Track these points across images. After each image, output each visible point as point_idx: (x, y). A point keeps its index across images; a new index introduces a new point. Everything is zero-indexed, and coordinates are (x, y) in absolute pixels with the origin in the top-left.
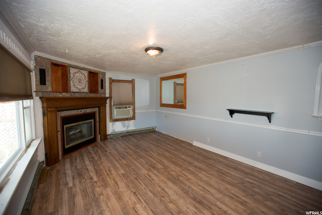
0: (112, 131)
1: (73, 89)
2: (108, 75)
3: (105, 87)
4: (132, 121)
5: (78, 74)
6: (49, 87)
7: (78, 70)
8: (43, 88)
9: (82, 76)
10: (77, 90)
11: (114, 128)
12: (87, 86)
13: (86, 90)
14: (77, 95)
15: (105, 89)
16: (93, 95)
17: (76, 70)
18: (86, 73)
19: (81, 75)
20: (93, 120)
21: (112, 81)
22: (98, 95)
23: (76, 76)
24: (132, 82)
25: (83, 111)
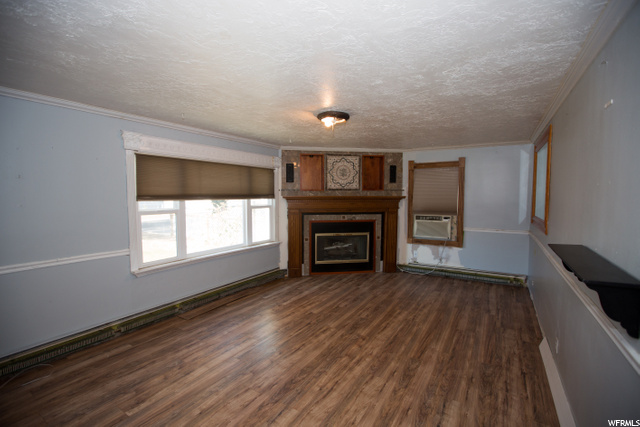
0: (411, 261)
1: (331, 185)
2: (409, 156)
3: (401, 178)
4: (456, 250)
5: (340, 164)
6: (296, 185)
7: (340, 158)
8: (290, 186)
9: (349, 165)
10: (337, 186)
11: (415, 255)
12: (357, 180)
13: (355, 185)
14: (338, 194)
15: (401, 182)
16: (369, 194)
17: (336, 158)
18: (356, 160)
19: (346, 164)
20: (368, 234)
21: (414, 167)
22: (382, 194)
23: (336, 167)
24: (459, 165)
25: (347, 218)
